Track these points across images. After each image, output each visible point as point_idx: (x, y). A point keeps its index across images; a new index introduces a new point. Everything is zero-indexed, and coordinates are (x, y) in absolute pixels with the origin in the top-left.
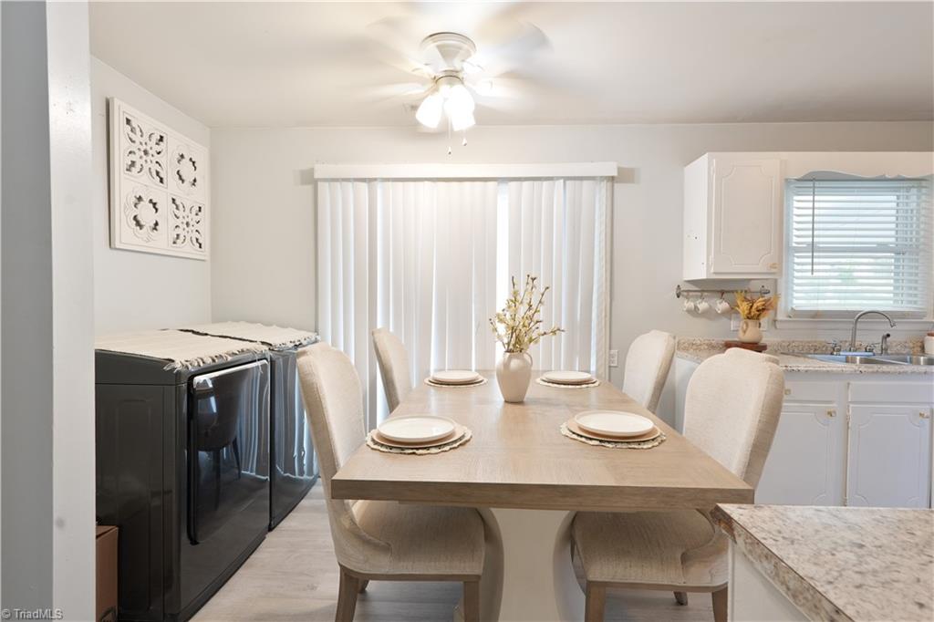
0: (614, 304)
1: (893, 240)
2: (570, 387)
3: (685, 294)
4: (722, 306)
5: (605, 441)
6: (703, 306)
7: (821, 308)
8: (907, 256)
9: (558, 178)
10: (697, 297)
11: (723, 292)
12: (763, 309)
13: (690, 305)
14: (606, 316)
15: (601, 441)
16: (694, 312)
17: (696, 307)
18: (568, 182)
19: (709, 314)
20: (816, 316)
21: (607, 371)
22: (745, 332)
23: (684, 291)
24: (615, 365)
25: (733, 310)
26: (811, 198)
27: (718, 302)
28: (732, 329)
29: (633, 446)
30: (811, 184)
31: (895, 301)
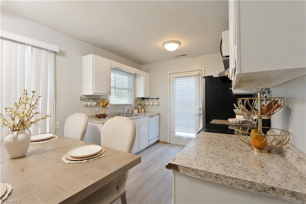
0: (57, 103)
1: (127, 87)
2: (45, 141)
3: (84, 100)
4: (94, 103)
5: (89, 159)
6: (89, 103)
7: (117, 104)
8: (130, 91)
9: (28, 45)
10: (87, 101)
11: (94, 99)
12: (107, 104)
13: (85, 103)
14: (53, 109)
15: (87, 159)
16: (86, 106)
17: (87, 104)
18: (33, 48)
19: (91, 106)
20: (116, 105)
21: (55, 131)
22: (102, 111)
23: (83, 99)
24: (58, 128)
25: (98, 105)
26: (114, 74)
27: (93, 102)
28: (97, 110)
29: (100, 157)
30: (114, 70)
31: (128, 102)
